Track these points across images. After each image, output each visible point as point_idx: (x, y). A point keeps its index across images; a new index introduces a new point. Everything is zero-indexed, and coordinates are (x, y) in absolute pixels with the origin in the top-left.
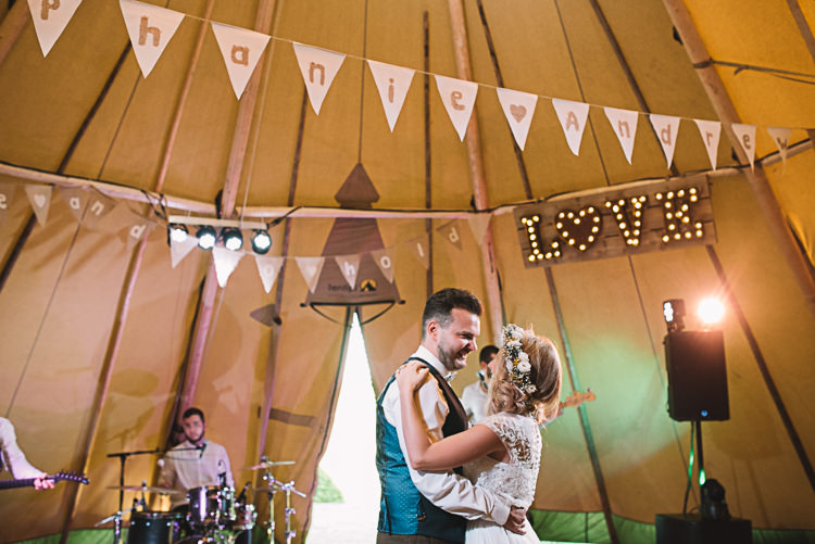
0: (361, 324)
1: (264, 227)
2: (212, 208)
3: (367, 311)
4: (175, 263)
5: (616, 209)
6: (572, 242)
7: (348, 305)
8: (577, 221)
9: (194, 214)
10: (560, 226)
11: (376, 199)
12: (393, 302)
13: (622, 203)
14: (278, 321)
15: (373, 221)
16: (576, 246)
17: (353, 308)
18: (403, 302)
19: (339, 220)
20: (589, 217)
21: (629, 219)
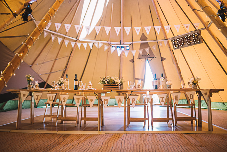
0: (148, 61)
1: (128, 45)
2: (119, 43)
3: (149, 59)
4: (111, 53)
5: (185, 38)
6: (180, 44)
7: (146, 58)
8: (180, 40)
9: (116, 44)
10: (177, 41)
11: (147, 39)
12: (154, 57)
13: (186, 36)
14: (134, 62)
15: (147, 43)
16: (180, 45)
17: (146, 59)
18: (156, 57)
19: (141, 43)
20: (182, 39)
21: (188, 39)
